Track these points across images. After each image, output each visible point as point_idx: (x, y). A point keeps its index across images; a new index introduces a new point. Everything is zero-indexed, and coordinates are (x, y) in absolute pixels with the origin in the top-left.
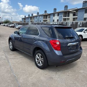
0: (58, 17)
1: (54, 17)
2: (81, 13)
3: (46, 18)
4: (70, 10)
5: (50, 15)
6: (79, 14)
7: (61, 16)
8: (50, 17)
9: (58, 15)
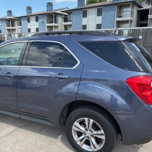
0: (37, 23)
1: (29, 24)
2: (76, 16)
3: (12, 26)
4: (59, 12)
5: (19, 19)
6: (74, 18)
7: (43, 22)
8: (20, 23)
9: (37, 20)
